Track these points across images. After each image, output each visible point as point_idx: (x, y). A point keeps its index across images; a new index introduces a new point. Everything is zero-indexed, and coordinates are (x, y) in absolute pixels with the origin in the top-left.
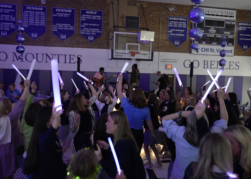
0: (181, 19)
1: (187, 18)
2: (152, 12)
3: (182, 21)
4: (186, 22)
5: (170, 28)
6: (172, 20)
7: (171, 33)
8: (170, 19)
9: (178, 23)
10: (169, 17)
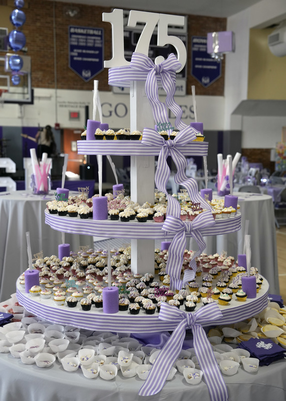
0: (91, 32)
1: (102, 31)
2: (38, 17)
3: (94, 35)
4: (101, 36)
5: (73, 48)
6: (75, 34)
7: (75, 56)
8: (72, 30)
9: (86, 39)
10: (71, 28)
